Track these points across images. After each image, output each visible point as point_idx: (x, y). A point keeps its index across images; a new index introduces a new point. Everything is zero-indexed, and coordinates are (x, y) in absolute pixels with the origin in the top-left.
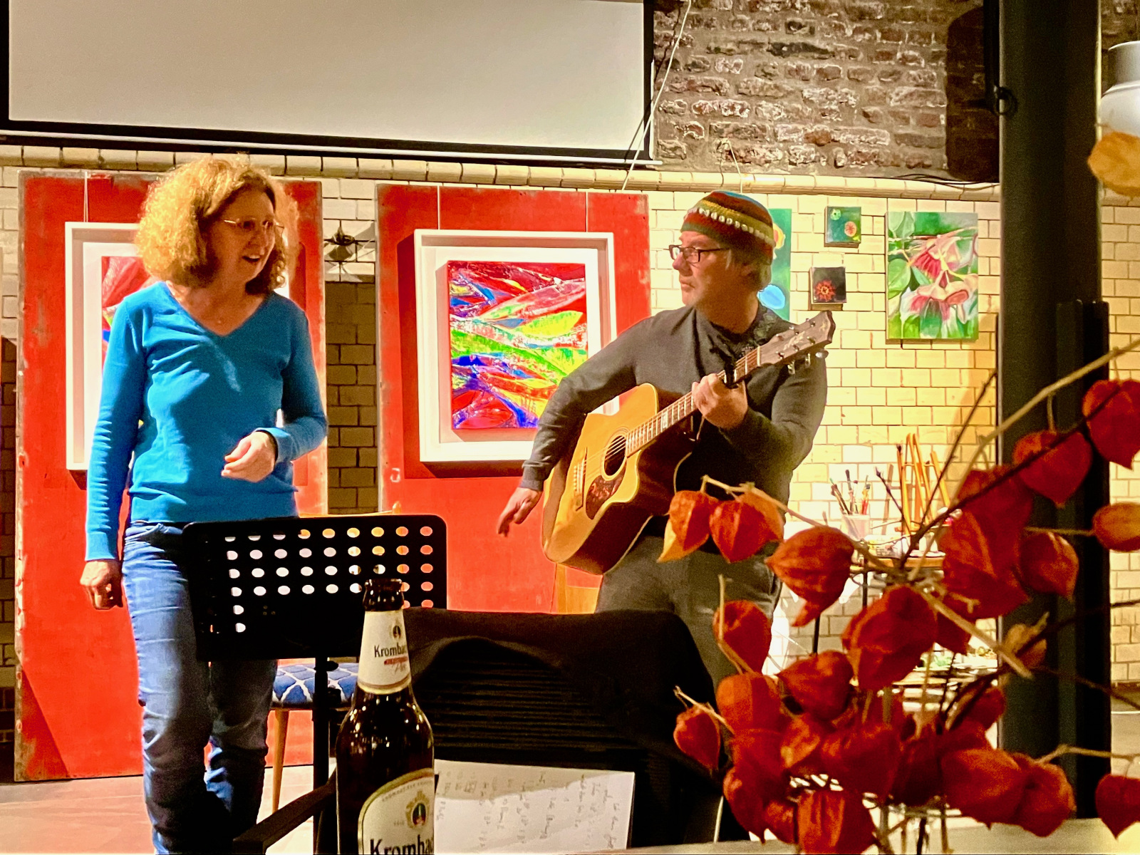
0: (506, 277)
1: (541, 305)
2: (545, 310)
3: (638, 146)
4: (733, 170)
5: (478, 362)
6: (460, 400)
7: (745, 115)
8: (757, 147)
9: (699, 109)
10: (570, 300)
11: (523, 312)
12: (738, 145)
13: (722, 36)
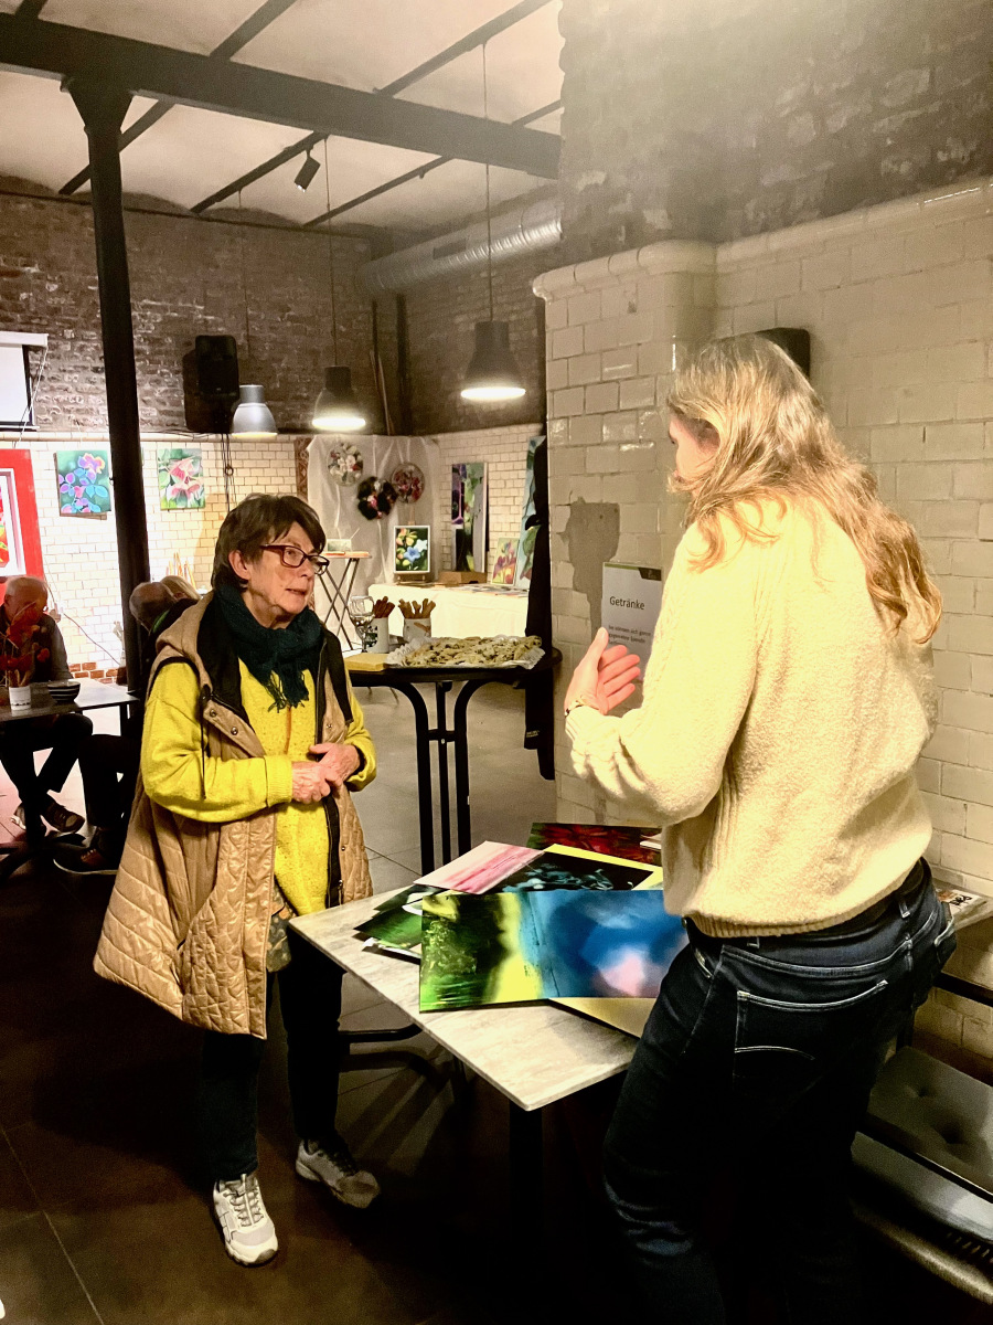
3: (26, 419)
4: (76, 430)
7: (82, 401)
8: (89, 418)
9: (57, 400)
12: (80, 418)
13: (66, 364)
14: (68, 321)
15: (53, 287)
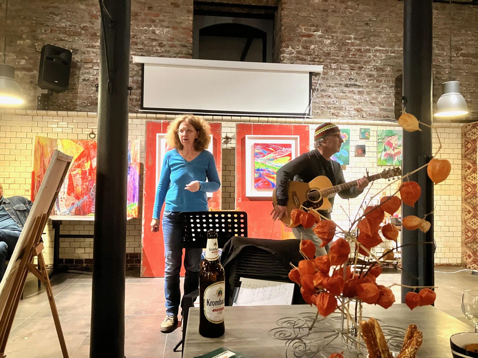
0: (270, 148)
1: (279, 155)
2: (280, 156)
3: (307, 112)
4: (334, 118)
5: (262, 170)
6: (257, 180)
7: (337, 103)
8: (340, 112)
9: (324, 102)
10: (287, 154)
11: (274, 157)
12: (335, 112)
13: (331, 82)
14: (333, 59)
15: (328, 42)
